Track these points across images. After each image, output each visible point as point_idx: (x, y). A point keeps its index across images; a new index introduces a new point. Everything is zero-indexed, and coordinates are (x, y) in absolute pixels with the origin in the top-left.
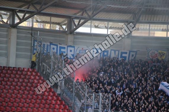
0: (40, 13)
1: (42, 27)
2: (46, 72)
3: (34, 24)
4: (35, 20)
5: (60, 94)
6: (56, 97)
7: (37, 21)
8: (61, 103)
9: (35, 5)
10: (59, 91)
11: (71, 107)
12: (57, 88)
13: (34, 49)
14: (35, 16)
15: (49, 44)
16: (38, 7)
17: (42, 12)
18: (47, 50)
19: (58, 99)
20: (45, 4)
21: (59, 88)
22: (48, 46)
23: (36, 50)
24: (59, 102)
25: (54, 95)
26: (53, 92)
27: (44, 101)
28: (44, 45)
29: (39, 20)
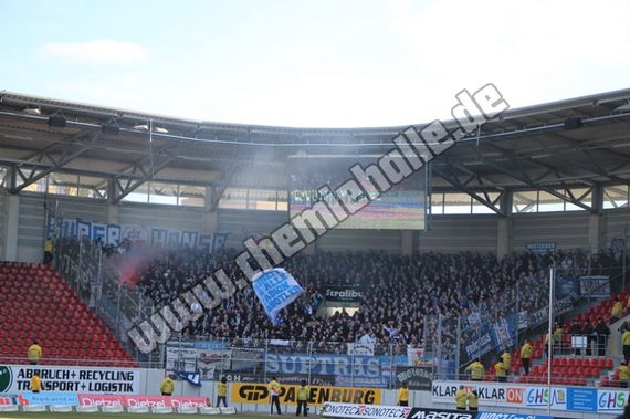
0: (59, 169)
1: (63, 193)
2: (69, 271)
3: (50, 187)
4: (50, 181)
5: (94, 309)
6: (88, 312)
7: (55, 183)
8: (97, 324)
9: (52, 156)
10: (92, 303)
11: (114, 330)
12: (89, 298)
13: (49, 231)
14: (53, 174)
15: (75, 221)
16: (57, 159)
17: (65, 166)
18: (72, 232)
19: (91, 317)
20: (69, 154)
21: (92, 297)
22: (73, 225)
23: (53, 231)
24: (92, 322)
25: (84, 309)
26: (82, 305)
27: (66, 321)
28: (67, 223)
29: (58, 181)
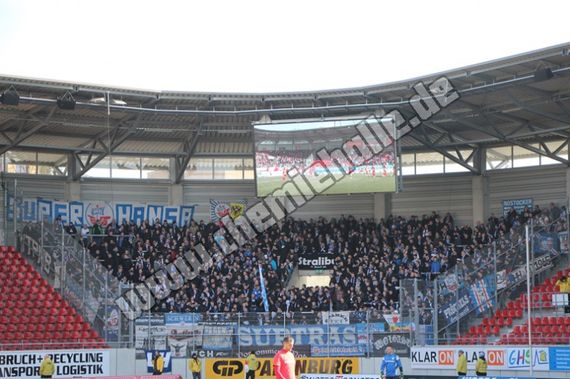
0: (16, 148)
1: (23, 171)
2: (31, 252)
3: (9, 166)
4: (8, 160)
5: (59, 290)
6: (53, 294)
7: (13, 162)
8: (63, 305)
9: (7, 134)
10: (56, 284)
11: (80, 310)
12: (54, 278)
13: (9, 211)
14: (9, 152)
15: (35, 201)
16: (12, 136)
17: (21, 144)
18: (33, 212)
19: (56, 298)
20: (25, 131)
21: (57, 279)
22: (33, 204)
23: (12, 212)
24: (58, 304)
25: (49, 291)
26: (46, 287)
27: (31, 304)
28: (27, 203)
29: (16, 160)
